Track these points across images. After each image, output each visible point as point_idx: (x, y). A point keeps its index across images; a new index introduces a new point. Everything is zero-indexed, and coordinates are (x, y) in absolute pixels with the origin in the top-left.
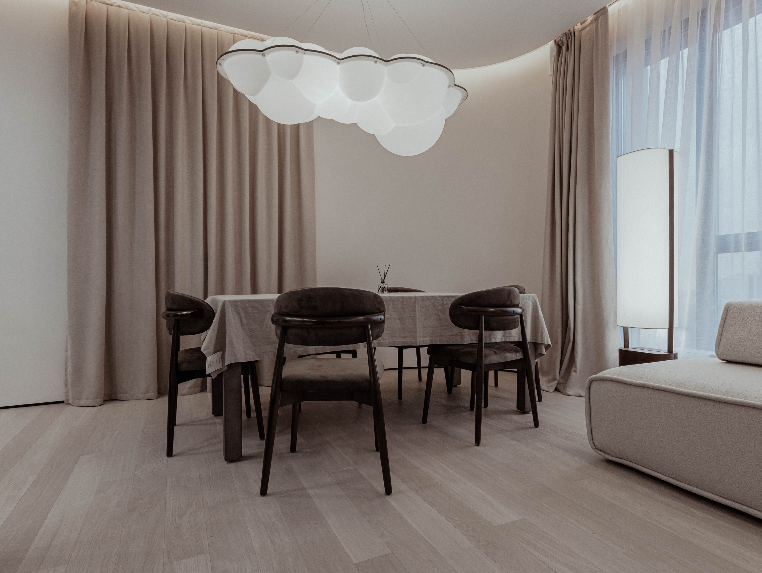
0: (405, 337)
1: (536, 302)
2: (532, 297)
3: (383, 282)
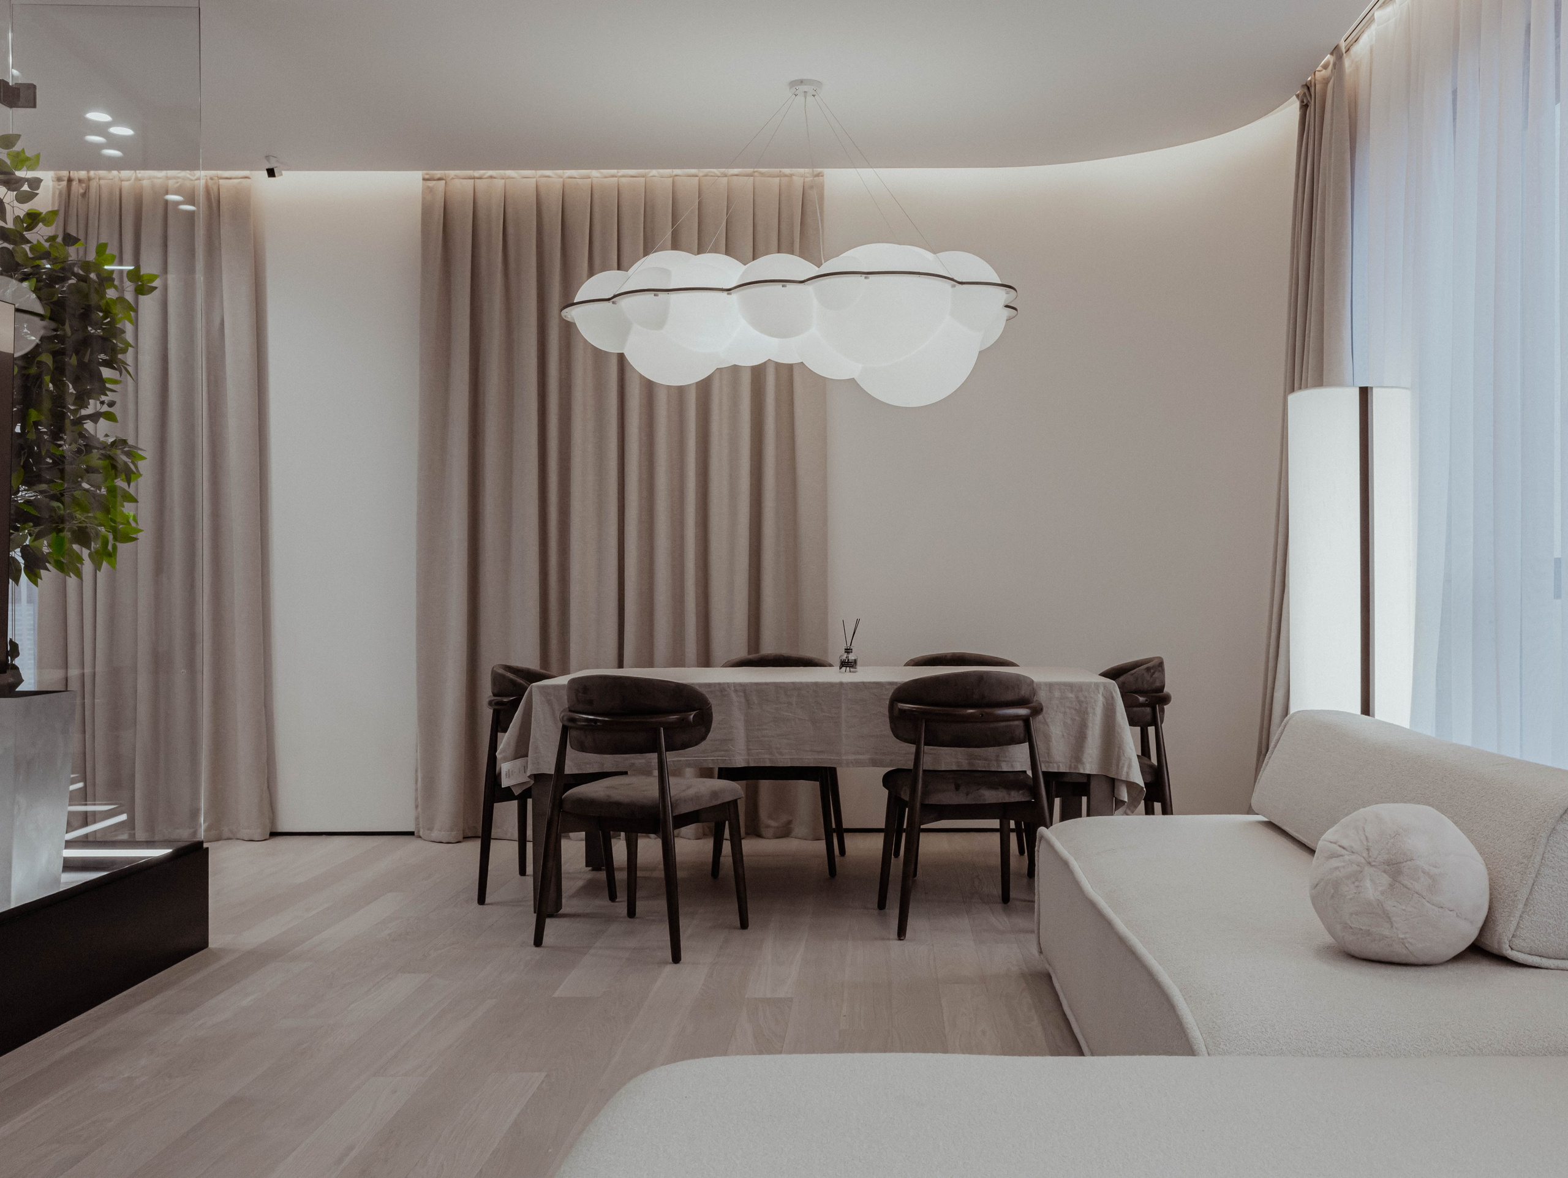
0: (822, 752)
1: (1113, 697)
2: (1105, 687)
3: (848, 651)
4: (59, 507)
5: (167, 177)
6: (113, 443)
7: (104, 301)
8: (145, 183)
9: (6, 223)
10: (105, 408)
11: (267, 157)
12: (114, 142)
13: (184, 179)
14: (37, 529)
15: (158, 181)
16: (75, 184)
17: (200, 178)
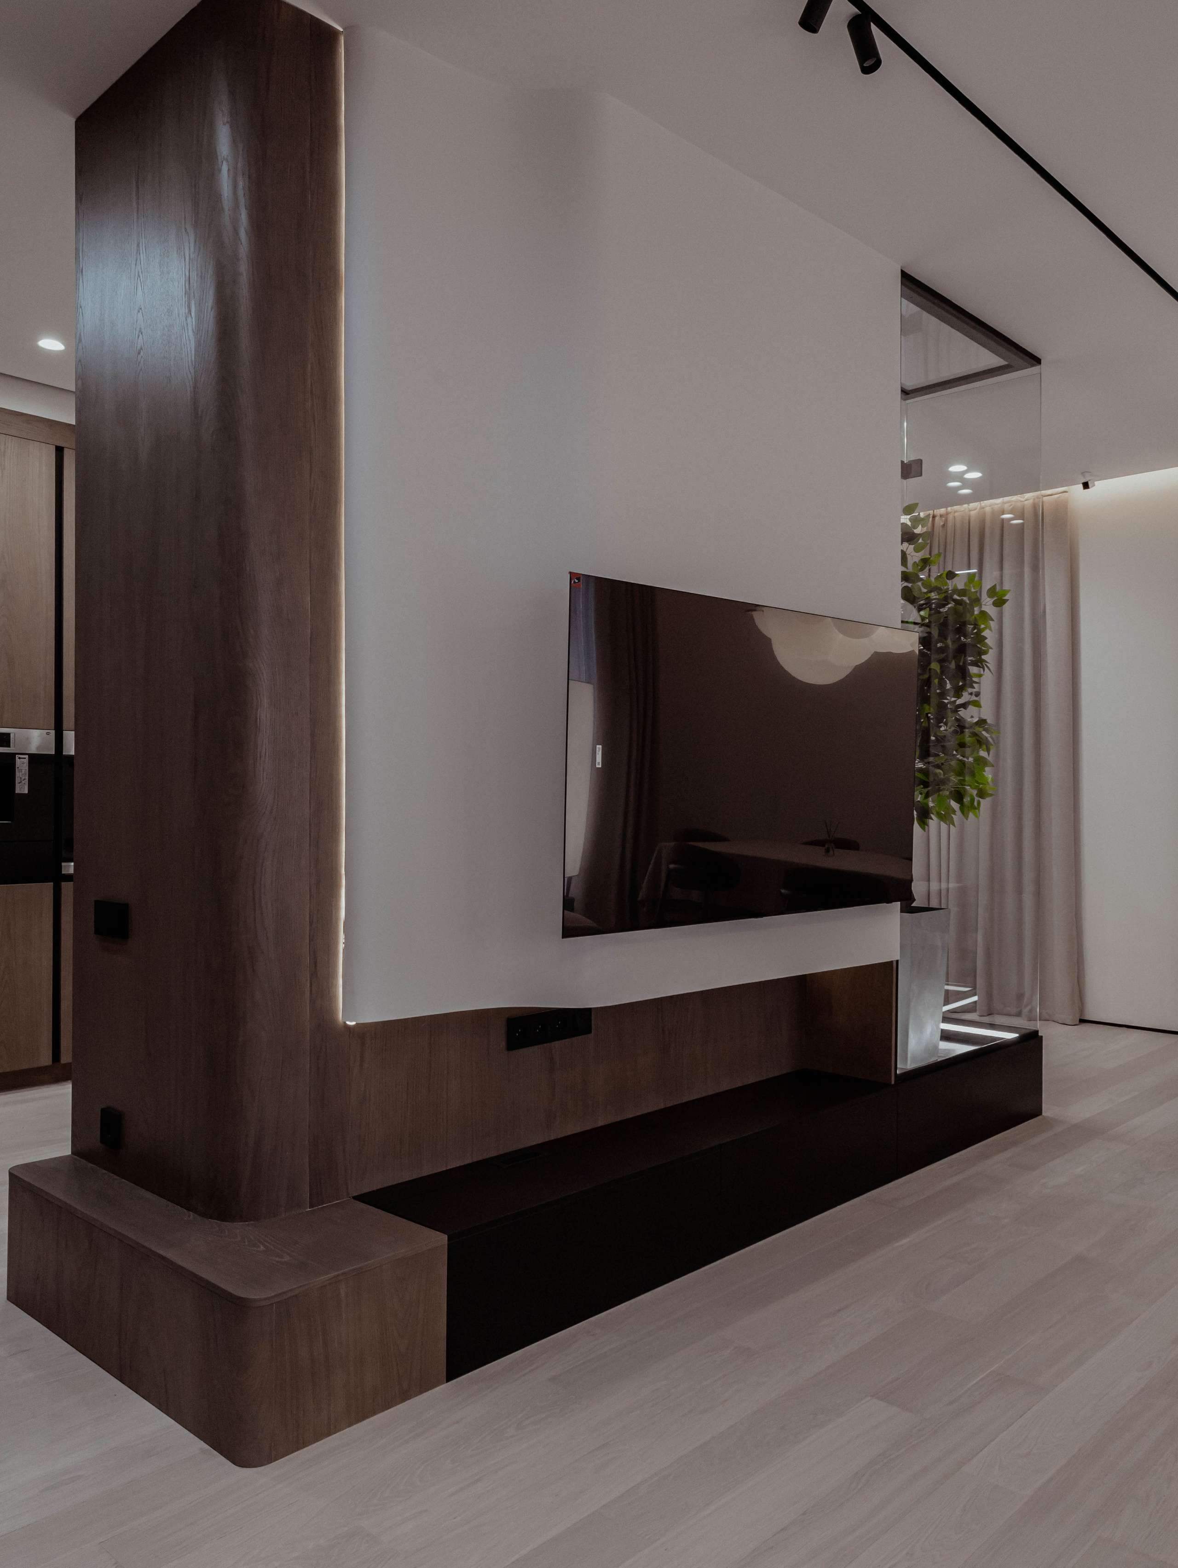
4: (940, 774)
5: (1003, 502)
6: (977, 723)
7: (973, 617)
8: (988, 509)
9: (907, 568)
10: (974, 698)
11: (1083, 473)
12: (966, 484)
13: (1016, 502)
14: (926, 790)
15: (996, 506)
16: (937, 519)
17: (1027, 499)
